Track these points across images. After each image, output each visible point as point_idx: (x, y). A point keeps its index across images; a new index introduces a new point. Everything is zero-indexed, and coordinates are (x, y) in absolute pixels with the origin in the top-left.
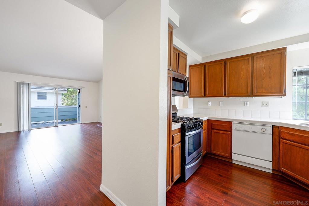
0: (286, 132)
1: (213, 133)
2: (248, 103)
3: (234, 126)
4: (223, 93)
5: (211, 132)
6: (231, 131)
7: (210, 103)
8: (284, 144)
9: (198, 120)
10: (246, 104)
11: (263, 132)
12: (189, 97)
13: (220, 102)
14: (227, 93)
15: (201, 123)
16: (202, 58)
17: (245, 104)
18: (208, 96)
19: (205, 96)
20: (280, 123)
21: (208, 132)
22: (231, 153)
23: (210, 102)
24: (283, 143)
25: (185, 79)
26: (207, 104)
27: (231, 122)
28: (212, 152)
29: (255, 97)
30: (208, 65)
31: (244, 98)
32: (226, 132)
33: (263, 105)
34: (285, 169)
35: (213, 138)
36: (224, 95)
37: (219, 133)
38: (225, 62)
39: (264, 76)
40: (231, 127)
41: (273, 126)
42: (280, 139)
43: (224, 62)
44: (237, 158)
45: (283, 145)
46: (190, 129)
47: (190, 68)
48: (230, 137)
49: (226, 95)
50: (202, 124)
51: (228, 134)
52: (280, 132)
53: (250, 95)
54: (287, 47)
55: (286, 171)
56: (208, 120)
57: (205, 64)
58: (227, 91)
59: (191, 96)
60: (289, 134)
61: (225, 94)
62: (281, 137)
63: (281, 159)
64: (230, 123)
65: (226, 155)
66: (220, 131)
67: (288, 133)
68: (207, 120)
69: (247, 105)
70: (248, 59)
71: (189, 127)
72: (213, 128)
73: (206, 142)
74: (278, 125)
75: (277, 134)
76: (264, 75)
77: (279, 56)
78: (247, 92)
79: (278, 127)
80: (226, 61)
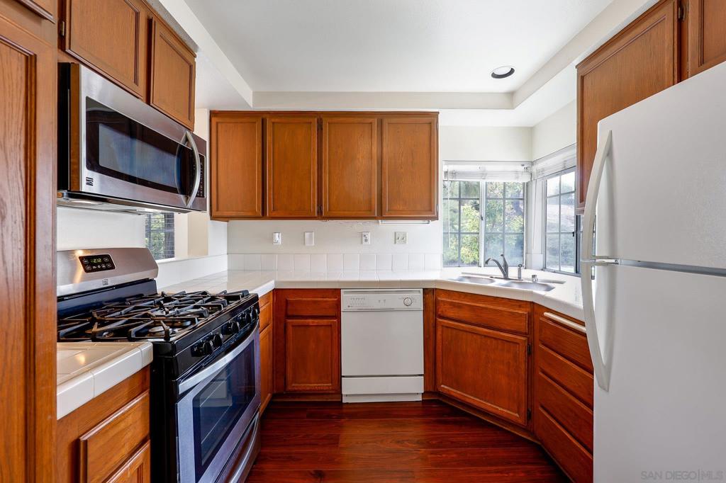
0: (448, 302)
1: (290, 330)
2: (369, 236)
3: (346, 300)
4: (314, 207)
5: (285, 327)
6: (338, 317)
7: (278, 237)
8: (445, 328)
9: (243, 300)
10: (364, 238)
11: (408, 308)
12: (213, 218)
13: (307, 234)
14: (326, 207)
15: (254, 311)
16: (253, 92)
17: (362, 237)
18: (274, 214)
19: (263, 215)
20: (436, 282)
21: (275, 328)
22: (340, 377)
23: (280, 232)
24: (442, 326)
25: (187, 140)
26: (271, 239)
27: (339, 290)
28: (289, 388)
29: (384, 222)
30: (273, 120)
31: (360, 222)
32: (325, 322)
33: (397, 241)
34: (446, 387)
35: (290, 345)
36: (316, 215)
37: (308, 326)
38: (320, 121)
39: (402, 170)
40: (338, 305)
41: (424, 289)
42: (436, 319)
43: (316, 119)
44: (354, 389)
45: (442, 332)
46: (204, 354)
47: (214, 120)
48: (335, 334)
49: (322, 212)
50: (255, 315)
51: (331, 326)
52: (436, 303)
53: (376, 215)
54: (438, 113)
55: (449, 391)
56: (276, 292)
57: (264, 116)
58: (326, 202)
59: (218, 214)
60: (453, 305)
61: (320, 212)
62: (439, 313)
63: (439, 364)
64: (336, 293)
65: (326, 386)
66: (310, 321)
67: (451, 304)
68: (273, 290)
69: (366, 240)
70: (371, 123)
71: (200, 344)
72: (290, 313)
73: (270, 363)
74: (433, 286)
75: (431, 305)
76: (401, 168)
77: (427, 128)
78: (370, 209)
79: (434, 290)
80: (321, 119)
